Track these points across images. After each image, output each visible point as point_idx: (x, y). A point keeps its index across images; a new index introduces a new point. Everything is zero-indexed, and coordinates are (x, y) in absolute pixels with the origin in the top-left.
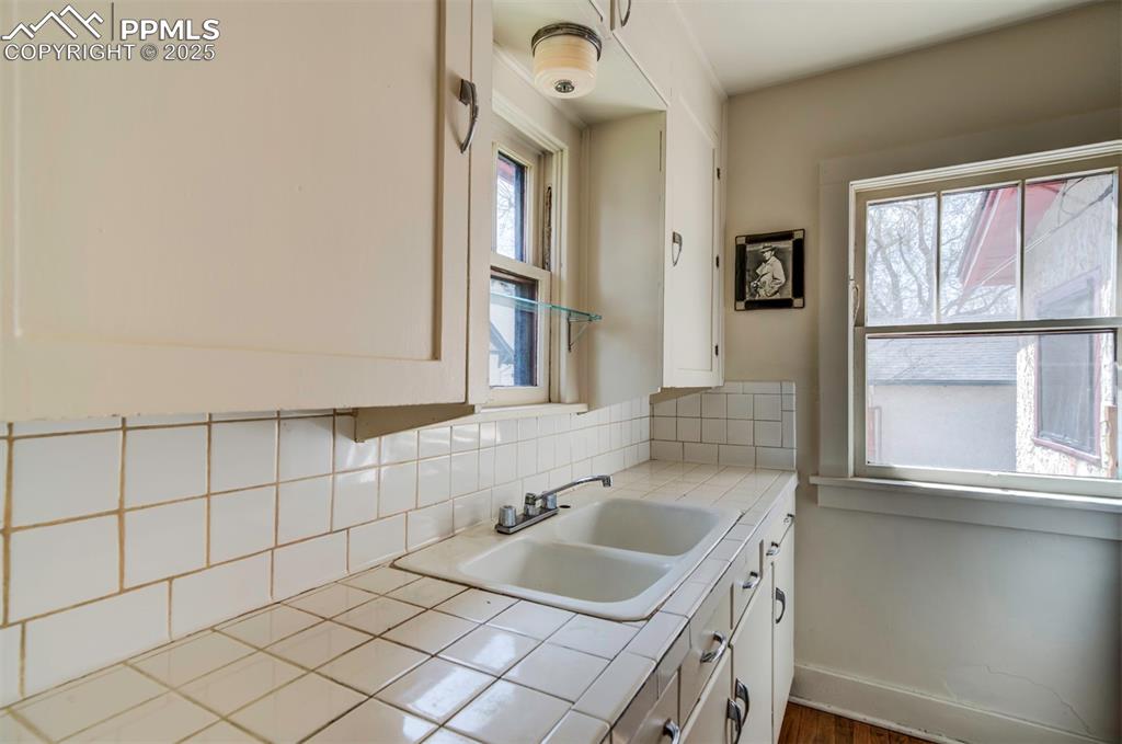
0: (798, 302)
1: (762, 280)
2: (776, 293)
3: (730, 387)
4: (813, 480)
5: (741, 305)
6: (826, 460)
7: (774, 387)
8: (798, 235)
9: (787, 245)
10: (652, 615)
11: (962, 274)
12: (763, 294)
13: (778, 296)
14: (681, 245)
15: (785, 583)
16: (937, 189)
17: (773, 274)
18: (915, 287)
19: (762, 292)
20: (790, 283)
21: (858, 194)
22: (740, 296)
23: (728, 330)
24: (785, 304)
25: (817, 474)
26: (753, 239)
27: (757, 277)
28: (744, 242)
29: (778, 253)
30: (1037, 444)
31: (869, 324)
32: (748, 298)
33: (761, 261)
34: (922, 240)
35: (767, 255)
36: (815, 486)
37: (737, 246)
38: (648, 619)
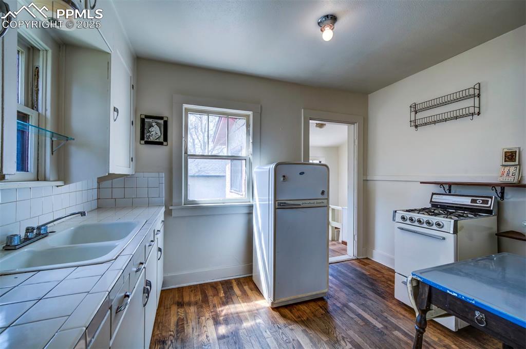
0: (165, 143)
1: (152, 133)
2: (157, 139)
3: (138, 175)
4: (170, 208)
5: (143, 142)
6: (175, 200)
7: (156, 175)
8: (165, 119)
9: (162, 122)
10: (117, 258)
11: (213, 141)
12: (152, 139)
13: (157, 140)
14: (118, 113)
15: (161, 245)
16: (208, 113)
17: (155, 132)
18: (200, 144)
19: (151, 138)
20: (162, 136)
21: (186, 109)
22: (142, 138)
23: (137, 151)
24: (160, 143)
25: (172, 206)
26: (147, 117)
27: (149, 132)
28: (144, 117)
29: (158, 124)
30: (231, 192)
31: (189, 153)
32: (146, 139)
33: (151, 126)
34: (202, 129)
35: (154, 124)
36: (171, 209)
37: (141, 118)
38: (115, 259)
